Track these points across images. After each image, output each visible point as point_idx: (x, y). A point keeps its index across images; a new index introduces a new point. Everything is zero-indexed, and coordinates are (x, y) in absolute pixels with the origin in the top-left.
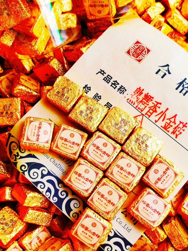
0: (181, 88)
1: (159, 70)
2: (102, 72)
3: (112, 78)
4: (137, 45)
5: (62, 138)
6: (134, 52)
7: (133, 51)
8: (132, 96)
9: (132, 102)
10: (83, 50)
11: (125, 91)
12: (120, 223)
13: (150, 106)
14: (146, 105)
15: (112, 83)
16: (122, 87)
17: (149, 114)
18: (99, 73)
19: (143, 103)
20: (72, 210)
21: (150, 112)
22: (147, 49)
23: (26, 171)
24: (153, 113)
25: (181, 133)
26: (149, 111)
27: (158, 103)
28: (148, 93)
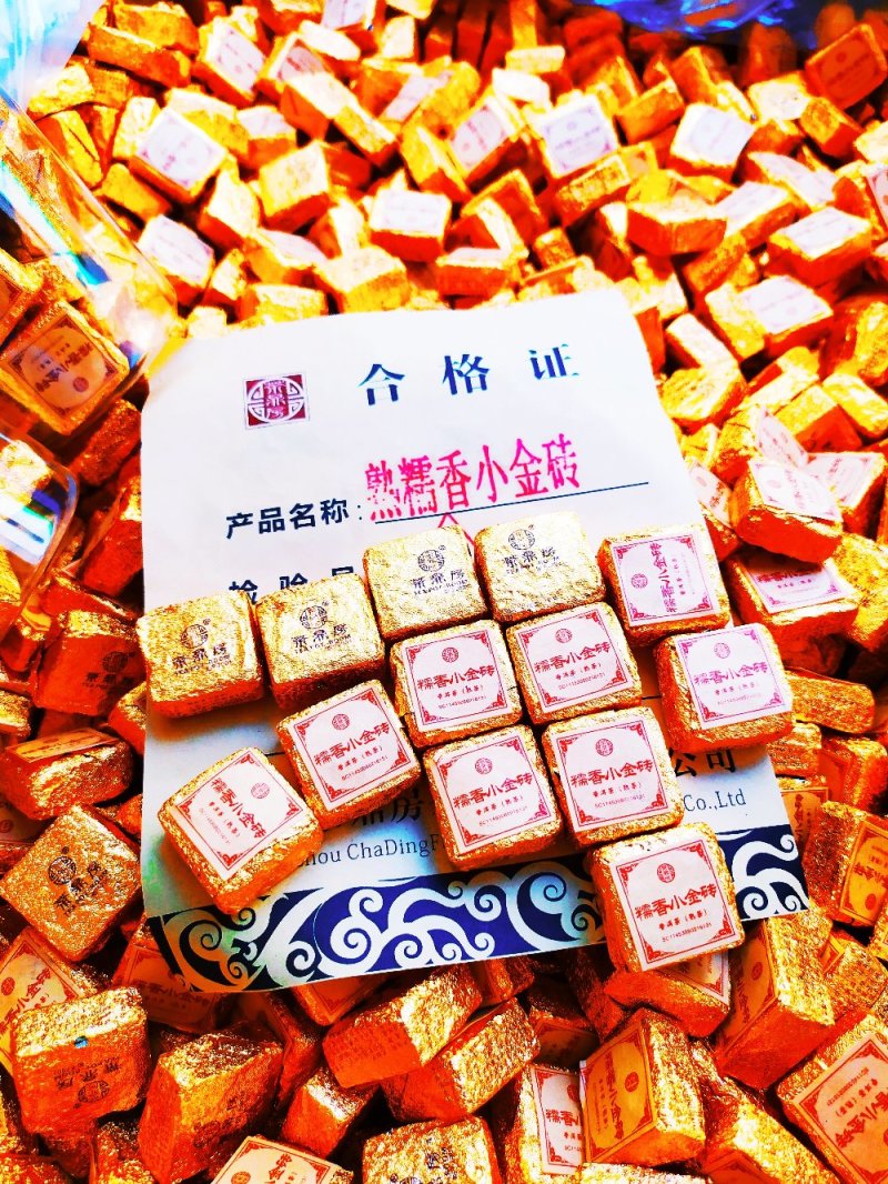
0: (460, 382)
1: (370, 393)
2: (240, 521)
3: (278, 509)
4: (258, 390)
5: (323, 758)
6: (266, 407)
7: (263, 410)
8: (373, 500)
9: (390, 513)
10: (130, 514)
11: (345, 505)
12: (702, 806)
13: (441, 481)
14: (426, 488)
15: (291, 520)
16: (329, 505)
17: (459, 498)
18: (234, 529)
19: (417, 492)
20: (560, 915)
21: (457, 494)
22: (290, 377)
23: (318, 959)
24: (463, 488)
25: (574, 466)
26: (451, 495)
27: (450, 458)
28: (404, 460)
